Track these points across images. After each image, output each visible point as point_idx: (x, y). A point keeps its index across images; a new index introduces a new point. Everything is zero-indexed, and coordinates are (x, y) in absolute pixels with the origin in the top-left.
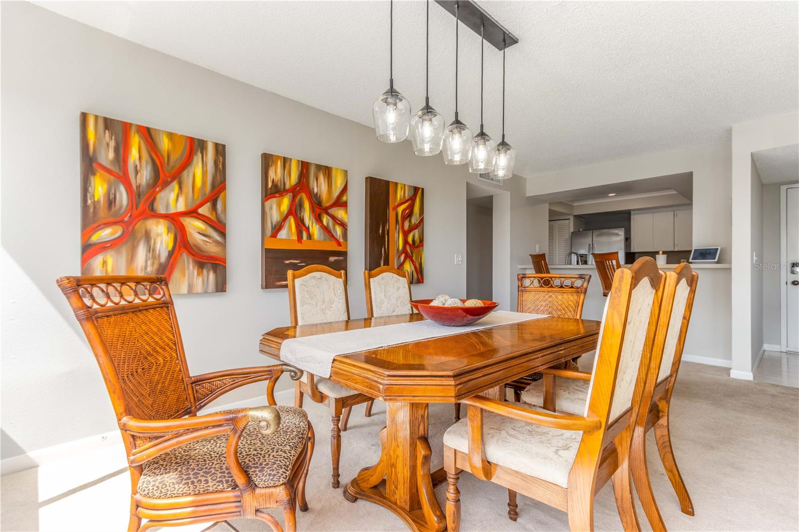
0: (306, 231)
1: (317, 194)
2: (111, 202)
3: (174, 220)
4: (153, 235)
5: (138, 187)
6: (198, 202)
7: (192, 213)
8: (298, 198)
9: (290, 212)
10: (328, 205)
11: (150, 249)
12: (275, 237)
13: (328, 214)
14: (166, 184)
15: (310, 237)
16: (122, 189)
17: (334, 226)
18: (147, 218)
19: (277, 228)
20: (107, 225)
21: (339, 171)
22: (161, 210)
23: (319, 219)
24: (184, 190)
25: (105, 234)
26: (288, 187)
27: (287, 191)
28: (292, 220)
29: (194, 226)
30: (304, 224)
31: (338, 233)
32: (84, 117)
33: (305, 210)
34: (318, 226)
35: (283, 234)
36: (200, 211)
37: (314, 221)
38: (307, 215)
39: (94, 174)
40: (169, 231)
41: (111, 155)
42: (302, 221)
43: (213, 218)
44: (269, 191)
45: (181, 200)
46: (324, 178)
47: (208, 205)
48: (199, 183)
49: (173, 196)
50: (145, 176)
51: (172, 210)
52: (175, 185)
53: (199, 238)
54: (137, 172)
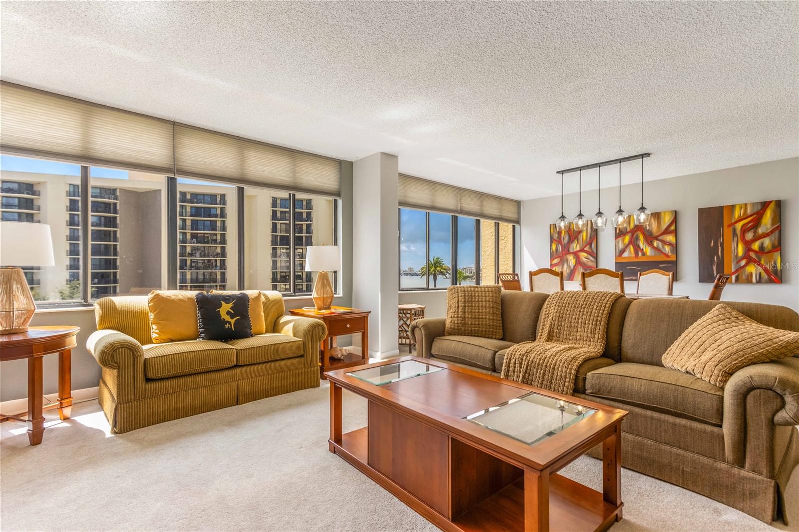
0: (641, 252)
1: (649, 230)
2: (557, 250)
3: (576, 254)
4: (569, 260)
5: (564, 244)
6: (584, 245)
7: (582, 250)
8: (635, 234)
9: (630, 242)
10: (657, 234)
11: (568, 265)
12: (621, 256)
13: (658, 240)
14: (573, 241)
15: (644, 254)
16: (560, 245)
17: (663, 247)
18: (567, 254)
19: (622, 251)
20: (556, 258)
21: (667, 213)
22: (571, 251)
23: (650, 243)
24: (579, 241)
25: (556, 261)
26: (628, 230)
27: (628, 232)
28: (631, 247)
29: (583, 255)
30: (640, 248)
31: (667, 250)
32: (550, 225)
33: (639, 240)
34: (650, 247)
35: (626, 254)
36: (585, 249)
37: (647, 245)
38: (642, 243)
39: (552, 242)
40: (574, 258)
41: (557, 235)
42: (638, 246)
43: (590, 251)
44: (617, 235)
45: (578, 246)
46: (654, 220)
47: (588, 246)
48: (585, 238)
49: (575, 245)
50: (566, 239)
51: (575, 250)
52: (576, 241)
53: (585, 259)
54: (564, 239)
